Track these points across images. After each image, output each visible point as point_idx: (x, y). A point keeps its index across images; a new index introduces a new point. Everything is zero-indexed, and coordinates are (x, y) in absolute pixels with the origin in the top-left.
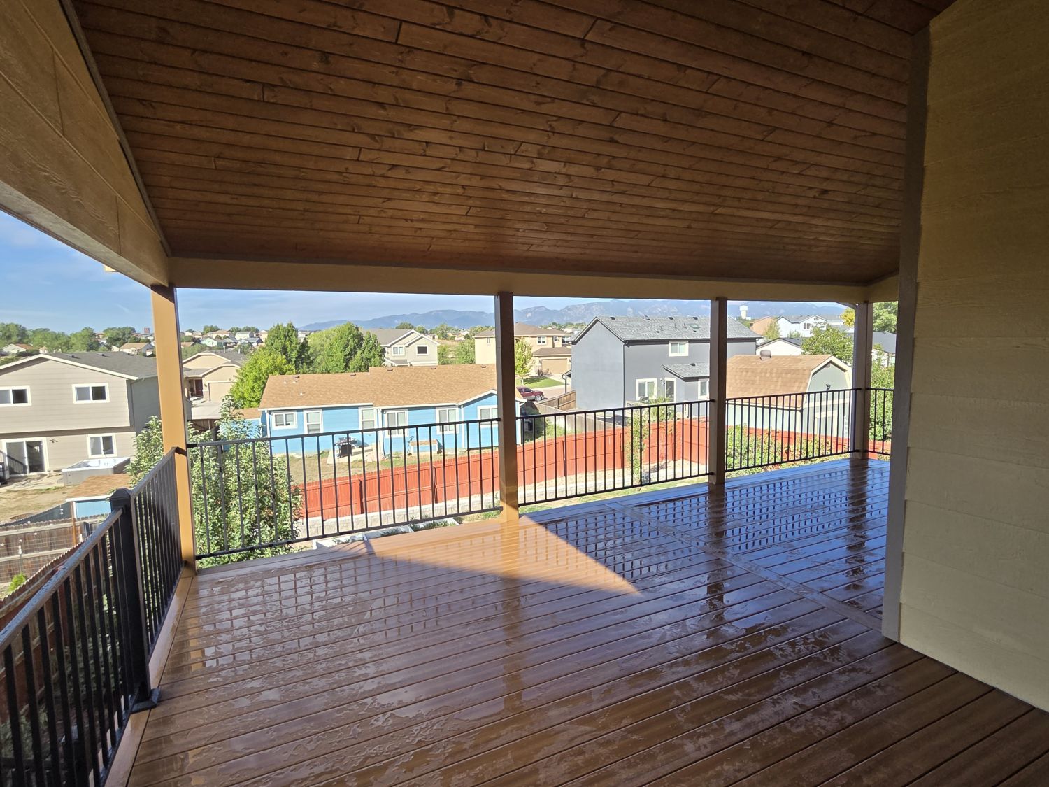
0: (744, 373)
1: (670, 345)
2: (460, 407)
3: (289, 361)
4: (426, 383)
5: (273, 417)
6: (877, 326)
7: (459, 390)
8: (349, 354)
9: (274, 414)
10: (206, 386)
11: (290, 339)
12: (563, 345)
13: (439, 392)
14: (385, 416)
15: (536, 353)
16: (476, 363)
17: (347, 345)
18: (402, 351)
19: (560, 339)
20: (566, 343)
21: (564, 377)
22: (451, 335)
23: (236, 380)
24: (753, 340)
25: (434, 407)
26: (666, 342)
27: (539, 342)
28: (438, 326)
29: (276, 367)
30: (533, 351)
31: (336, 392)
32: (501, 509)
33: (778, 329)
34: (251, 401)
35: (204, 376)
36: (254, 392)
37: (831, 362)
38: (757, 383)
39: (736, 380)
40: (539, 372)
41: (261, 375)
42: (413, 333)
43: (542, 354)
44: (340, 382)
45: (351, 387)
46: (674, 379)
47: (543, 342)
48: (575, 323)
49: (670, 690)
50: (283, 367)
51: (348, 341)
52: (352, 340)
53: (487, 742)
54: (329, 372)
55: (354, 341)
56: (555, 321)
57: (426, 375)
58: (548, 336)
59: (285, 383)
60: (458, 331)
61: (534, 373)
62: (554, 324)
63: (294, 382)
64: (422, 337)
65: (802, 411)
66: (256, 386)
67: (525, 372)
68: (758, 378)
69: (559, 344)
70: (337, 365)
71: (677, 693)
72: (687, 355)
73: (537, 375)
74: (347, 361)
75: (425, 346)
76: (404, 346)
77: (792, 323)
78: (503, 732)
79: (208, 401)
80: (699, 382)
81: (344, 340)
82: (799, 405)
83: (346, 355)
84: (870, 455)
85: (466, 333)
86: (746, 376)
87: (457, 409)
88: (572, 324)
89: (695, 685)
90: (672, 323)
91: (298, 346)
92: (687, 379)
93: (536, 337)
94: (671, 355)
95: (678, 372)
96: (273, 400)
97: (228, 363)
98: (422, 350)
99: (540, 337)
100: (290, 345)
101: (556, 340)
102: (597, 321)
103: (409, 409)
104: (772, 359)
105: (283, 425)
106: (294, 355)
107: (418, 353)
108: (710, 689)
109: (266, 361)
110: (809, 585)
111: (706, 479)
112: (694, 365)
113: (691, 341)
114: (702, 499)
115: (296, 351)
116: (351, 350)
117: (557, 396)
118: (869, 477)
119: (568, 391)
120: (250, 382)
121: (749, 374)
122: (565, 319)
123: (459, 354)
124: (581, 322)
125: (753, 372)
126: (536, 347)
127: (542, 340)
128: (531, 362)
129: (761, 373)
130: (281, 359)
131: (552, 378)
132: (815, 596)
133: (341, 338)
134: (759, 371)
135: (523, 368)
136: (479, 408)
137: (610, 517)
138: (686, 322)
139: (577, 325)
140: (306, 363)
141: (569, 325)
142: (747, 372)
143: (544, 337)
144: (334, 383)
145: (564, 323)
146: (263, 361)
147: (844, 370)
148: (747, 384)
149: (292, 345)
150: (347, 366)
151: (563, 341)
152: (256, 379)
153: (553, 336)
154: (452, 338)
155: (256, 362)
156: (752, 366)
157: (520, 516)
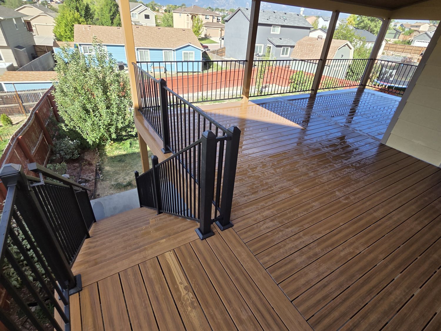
0: (309, 46)
1: (272, 27)
2: (174, 50)
3: (81, 16)
4: (156, 36)
5: (82, 48)
6: (361, 27)
7: (173, 42)
8: (113, 15)
9: (83, 46)
10: (34, 26)
11: (79, 3)
12: (217, 21)
13: (163, 41)
14: (139, 52)
15: (204, 24)
16: (174, 27)
17: (111, 10)
18: (137, 16)
19: (216, 18)
20: (218, 21)
21: (220, 39)
22: (157, 9)
23: (55, 25)
24: (309, 28)
25: (162, 50)
26: (270, 25)
27: (206, 18)
28: (150, 2)
29: (75, 19)
30: (203, 23)
31: (111, 37)
32: (242, 98)
33: (318, 23)
34: (66, 38)
35: (31, 20)
36: (66, 32)
37: (347, 44)
38: (314, 51)
39: (305, 49)
40: (205, 35)
41: (68, 23)
42: (141, 6)
43: (208, 25)
44: (112, 31)
45: (119, 35)
46: (272, 46)
47: (208, 19)
48: (220, 9)
49: (325, 153)
50: (79, 19)
51: (111, 7)
52: (113, 7)
53: (281, 163)
54: (103, 25)
55: (114, 8)
56: (210, 6)
57: (156, 31)
58: (210, 16)
59: (84, 29)
60: (160, 6)
61: (203, 36)
62: (210, 8)
63: (89, 29)
64: (146, 9)
65: (329, 66)
66: (67, 29)
67: (199, 35)
68: (314, 49)
69: (215, 21)
70: (107, 22)
71: (327, 154)
72: (279, 33)
73: (204, 37)
74: (112, 19)
75: (148, 14)
76: (137, 13)
77: (325, 21)
78: (284, 161)
79: (37, 35)
80: (282, 48)
81: (109, 7)
82: (329, 64)
83: (111, 16)
84: (366, 87)
85: (165, 8)
86: (309, 47)
87: (173, 51)
88: (219, 9)
89: (331, 152)
90: (274, 15)
91: (84, 8)
92: (277, 46)
93: (204, 15)
94: (272, 33)
95: (274, 42)
96: (80, 38)
97: (42, 13)
98: (147, 17)
99: (206, 16)
100: (80, 7)
101: (214, 18)
102: (239, 10)
103: (150, 49)
104: (322, 40)
105: (88, 52)
106: (83, 13)
107: (145, 18)
108: (336, 154)
109: (69, 14)
110: (356, 128)
111: (310, 92)
112: (281, 39)
113: (282, 26)
114: (307, 100)
115: (83, 11)
116: (113, 13)
117: (217, 49)
118: (363, 96)
119: (221, 47)
120: (63, 26)
121: (311, 46)
122: (215, 5)
123: (164, 21)
124: (223, 8)
125: (313, 46)
126: (205, 21)
127: (207, 17)
128: (202, 29)
129: (316, 47)
130: (77, 14)
131: (211, 39)
132: (358, 132)
133: (107, 5)
134: (315, 45)
135: (198, 32)
136: (183, 52)
137: (280, 103)
138: (281, 15)
139: (221, 9)
140: (90, 18)
141: (217, 9)
142: (310, 45)
143: (208, 15)
144: (109, 32)
145: (214, 8)
146: (68, 15)
147: (350, 49)
148: (309, 51)
149: (81, 7)
150: (112, 22)
151: (218, 19)
152: (66, 25)
153: (213, 16)
154: (158, 11)
155: (64, 15)
156: (313, 43)
157: (249, 101)
